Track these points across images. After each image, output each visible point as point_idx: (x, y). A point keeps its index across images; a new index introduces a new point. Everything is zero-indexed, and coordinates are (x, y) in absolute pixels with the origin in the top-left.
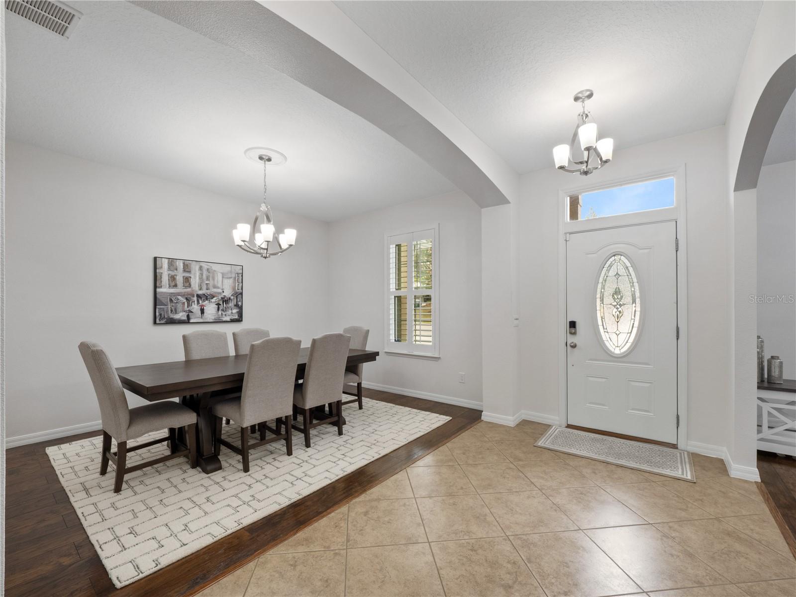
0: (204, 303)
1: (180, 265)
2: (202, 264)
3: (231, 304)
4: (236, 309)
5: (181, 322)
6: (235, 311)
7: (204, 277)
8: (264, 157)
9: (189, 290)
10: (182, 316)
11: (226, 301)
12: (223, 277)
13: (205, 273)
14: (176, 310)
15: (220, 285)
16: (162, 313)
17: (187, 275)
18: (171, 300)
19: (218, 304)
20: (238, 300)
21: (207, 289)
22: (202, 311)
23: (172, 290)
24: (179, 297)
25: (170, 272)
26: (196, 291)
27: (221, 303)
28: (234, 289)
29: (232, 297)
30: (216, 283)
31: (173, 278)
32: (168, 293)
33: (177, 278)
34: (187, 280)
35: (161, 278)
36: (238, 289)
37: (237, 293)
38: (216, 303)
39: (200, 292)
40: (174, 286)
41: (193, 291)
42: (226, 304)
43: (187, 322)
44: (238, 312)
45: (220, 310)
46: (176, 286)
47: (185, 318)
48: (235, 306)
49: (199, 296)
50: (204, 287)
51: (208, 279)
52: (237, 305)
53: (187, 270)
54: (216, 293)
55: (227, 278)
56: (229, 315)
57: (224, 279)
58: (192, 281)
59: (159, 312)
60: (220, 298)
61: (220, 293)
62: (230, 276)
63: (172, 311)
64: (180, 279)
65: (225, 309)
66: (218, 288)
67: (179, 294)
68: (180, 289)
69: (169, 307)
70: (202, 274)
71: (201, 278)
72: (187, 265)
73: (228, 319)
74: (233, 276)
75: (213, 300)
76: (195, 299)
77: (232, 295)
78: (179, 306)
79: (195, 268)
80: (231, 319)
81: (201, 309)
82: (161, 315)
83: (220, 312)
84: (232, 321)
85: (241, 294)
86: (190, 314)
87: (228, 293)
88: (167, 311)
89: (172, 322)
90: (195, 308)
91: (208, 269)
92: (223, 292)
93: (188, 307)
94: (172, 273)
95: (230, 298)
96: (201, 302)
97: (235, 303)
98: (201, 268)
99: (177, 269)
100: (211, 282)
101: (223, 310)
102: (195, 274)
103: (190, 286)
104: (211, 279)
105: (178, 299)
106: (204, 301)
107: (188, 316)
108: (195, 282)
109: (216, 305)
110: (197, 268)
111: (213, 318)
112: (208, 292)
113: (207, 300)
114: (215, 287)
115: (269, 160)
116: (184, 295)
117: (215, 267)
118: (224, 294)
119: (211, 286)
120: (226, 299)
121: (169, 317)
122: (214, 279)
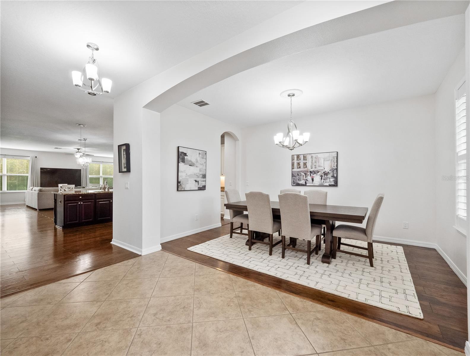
0: (314, 176)
1: (302, 157)
2: (312, 155)
3: (329, 176)
4: (333, 178)
5: (302, 185)
6: (332, 180)
7: (314, 161)
8: (291, 95)
9: (306, 169)
10: (303, 182)
11: (326, 174)
12: (324, 160)
13: (314, 159)
14: (300, 179)
15: (322, 165)
16: (294, 180)
17: (305, 161)
18: (298, 174)
19: (321, 176)
20: (334, 173)
21: (315, 168)
22: (313, 180)
23: (299, 170)
24: (301, 173)
25: (298, 161)
26: (310, 170)
27: (323, 175)
28: (331, 166)
29: (330, 172)
30: (320, 164)
31: (299, 164)
32: (296, 171)
33: (301, 164)
34: (305, 164)
35: (294, 164)
36: (334, 167)
37: (333, 169)
38: (320, 175)
39: (312, 170)
40: (299, 168)
41: (308, 169)
42: (326, 176)
43: (305, 185)
44: (334, 181)
45: (323, 179)
46: (300, 167)
47: (304, 183)
48: (332, 176)
49: (310, 172)
50: (314, 167)
51: (315, 162)
52: (333, 176)
53: (305, 159)
54: (320, 170)
55: (327, 161)
56: (328, 182)
57: (325, 161)
58: (308, 164)
59: (293, 180)
60: (322, 173)
61: (323, 170)
62: (328, 159)
63: (298, 179)
64: (302, 164)
65: (325, 179)
66: (321, 167)
67: (301, 171)
68: (302, 169)
69: (297, 178)
70: (312, 160)
71: (312, 162)
72: (305, 157)
73: (327, 184)
74: (331, 159)
75: (319, 174)
76: (309, 173)
77: (330, 171)
78: (302, 177)
79: (309, 157)
80: (329, 185)
81: (312, 179)
82: (294, 181)
83: (323, 180)
84: (330, 186)
85: (337, 169)
86: (306, 181)
87: (327, 170)
88: (296, 180)
89: (298, 185)
90: (309, 178)
91: (316, 157)
92: (324, 169)
93: (305, 178)
94: (298, 162)
95: (328, 172)
96: (312, 175)
97: (332, 175)
98: (312, 157)
99: (300, 160)
100: (317, 164)
101: (324, 179)
102: (309, 161)
103: (306, 167)
104: (317, 162)
105: (301, 174)
106: (313, 174)
107: (306, 182)
108: (309, 165)
109: (320, 176)
110: (310, 157)
111: (319, 183)
112: (316, 169)
113: (315, 174)
114: (319, 166)
115: (294, 95)
116: (304, 172)
117: (319, 155)
118: (325, 170)
119: (317, 166)
120: (326, 173)
121: (297, 182)
122: (319, 162)
